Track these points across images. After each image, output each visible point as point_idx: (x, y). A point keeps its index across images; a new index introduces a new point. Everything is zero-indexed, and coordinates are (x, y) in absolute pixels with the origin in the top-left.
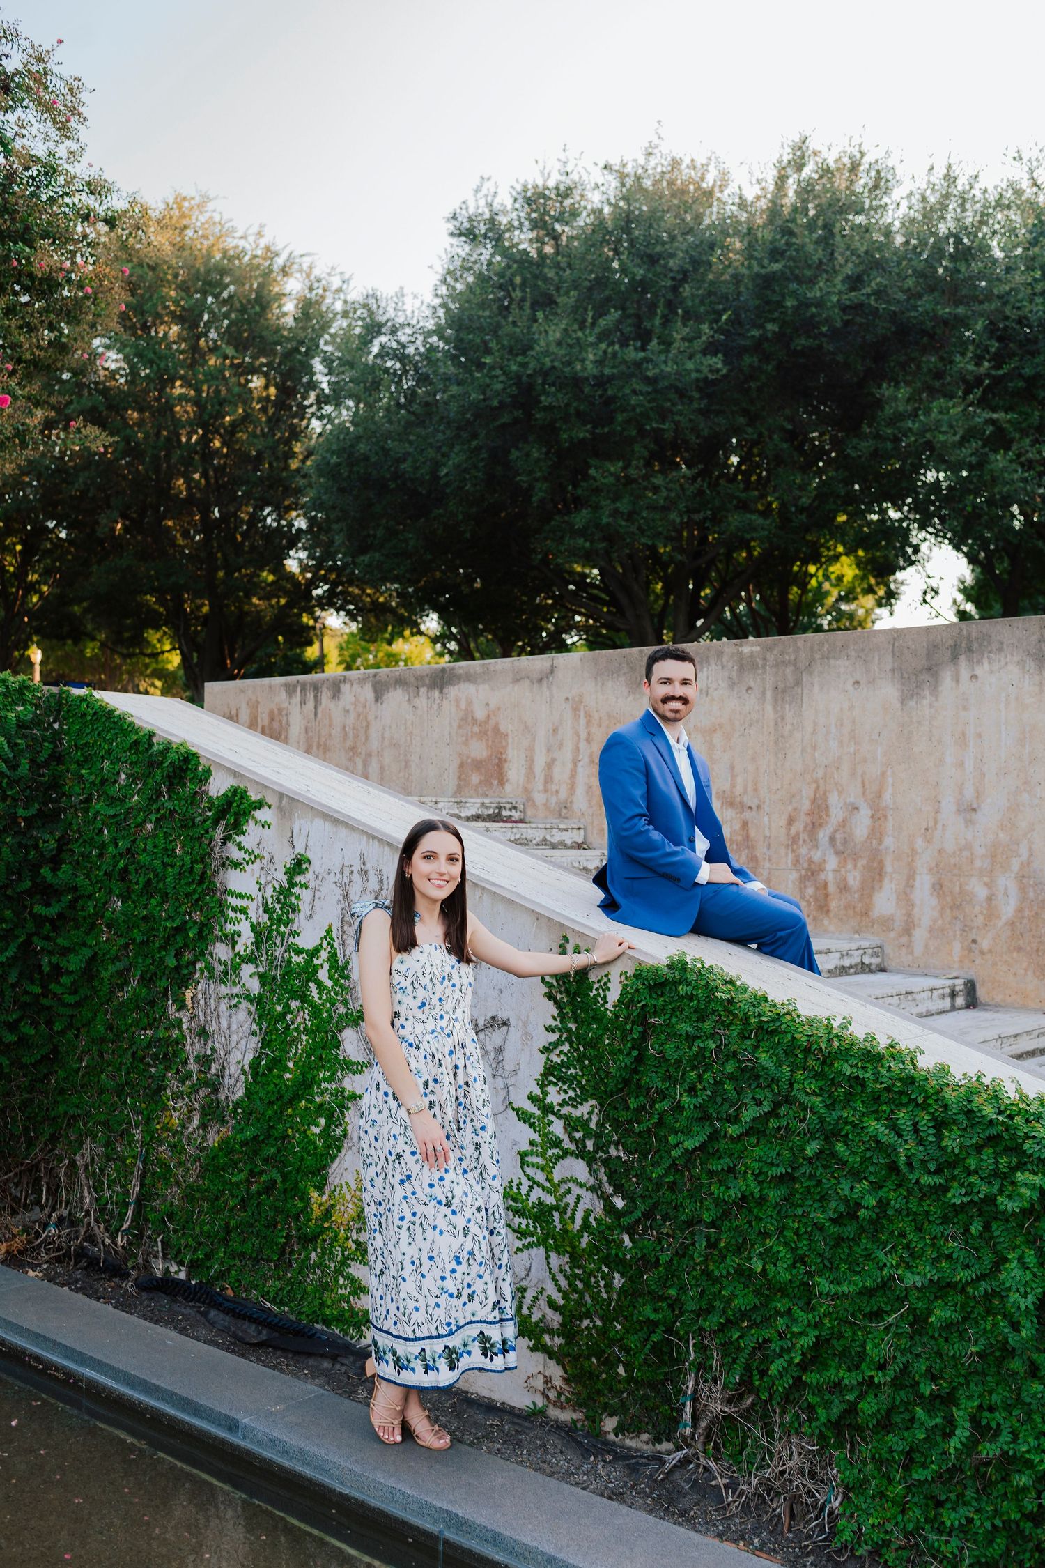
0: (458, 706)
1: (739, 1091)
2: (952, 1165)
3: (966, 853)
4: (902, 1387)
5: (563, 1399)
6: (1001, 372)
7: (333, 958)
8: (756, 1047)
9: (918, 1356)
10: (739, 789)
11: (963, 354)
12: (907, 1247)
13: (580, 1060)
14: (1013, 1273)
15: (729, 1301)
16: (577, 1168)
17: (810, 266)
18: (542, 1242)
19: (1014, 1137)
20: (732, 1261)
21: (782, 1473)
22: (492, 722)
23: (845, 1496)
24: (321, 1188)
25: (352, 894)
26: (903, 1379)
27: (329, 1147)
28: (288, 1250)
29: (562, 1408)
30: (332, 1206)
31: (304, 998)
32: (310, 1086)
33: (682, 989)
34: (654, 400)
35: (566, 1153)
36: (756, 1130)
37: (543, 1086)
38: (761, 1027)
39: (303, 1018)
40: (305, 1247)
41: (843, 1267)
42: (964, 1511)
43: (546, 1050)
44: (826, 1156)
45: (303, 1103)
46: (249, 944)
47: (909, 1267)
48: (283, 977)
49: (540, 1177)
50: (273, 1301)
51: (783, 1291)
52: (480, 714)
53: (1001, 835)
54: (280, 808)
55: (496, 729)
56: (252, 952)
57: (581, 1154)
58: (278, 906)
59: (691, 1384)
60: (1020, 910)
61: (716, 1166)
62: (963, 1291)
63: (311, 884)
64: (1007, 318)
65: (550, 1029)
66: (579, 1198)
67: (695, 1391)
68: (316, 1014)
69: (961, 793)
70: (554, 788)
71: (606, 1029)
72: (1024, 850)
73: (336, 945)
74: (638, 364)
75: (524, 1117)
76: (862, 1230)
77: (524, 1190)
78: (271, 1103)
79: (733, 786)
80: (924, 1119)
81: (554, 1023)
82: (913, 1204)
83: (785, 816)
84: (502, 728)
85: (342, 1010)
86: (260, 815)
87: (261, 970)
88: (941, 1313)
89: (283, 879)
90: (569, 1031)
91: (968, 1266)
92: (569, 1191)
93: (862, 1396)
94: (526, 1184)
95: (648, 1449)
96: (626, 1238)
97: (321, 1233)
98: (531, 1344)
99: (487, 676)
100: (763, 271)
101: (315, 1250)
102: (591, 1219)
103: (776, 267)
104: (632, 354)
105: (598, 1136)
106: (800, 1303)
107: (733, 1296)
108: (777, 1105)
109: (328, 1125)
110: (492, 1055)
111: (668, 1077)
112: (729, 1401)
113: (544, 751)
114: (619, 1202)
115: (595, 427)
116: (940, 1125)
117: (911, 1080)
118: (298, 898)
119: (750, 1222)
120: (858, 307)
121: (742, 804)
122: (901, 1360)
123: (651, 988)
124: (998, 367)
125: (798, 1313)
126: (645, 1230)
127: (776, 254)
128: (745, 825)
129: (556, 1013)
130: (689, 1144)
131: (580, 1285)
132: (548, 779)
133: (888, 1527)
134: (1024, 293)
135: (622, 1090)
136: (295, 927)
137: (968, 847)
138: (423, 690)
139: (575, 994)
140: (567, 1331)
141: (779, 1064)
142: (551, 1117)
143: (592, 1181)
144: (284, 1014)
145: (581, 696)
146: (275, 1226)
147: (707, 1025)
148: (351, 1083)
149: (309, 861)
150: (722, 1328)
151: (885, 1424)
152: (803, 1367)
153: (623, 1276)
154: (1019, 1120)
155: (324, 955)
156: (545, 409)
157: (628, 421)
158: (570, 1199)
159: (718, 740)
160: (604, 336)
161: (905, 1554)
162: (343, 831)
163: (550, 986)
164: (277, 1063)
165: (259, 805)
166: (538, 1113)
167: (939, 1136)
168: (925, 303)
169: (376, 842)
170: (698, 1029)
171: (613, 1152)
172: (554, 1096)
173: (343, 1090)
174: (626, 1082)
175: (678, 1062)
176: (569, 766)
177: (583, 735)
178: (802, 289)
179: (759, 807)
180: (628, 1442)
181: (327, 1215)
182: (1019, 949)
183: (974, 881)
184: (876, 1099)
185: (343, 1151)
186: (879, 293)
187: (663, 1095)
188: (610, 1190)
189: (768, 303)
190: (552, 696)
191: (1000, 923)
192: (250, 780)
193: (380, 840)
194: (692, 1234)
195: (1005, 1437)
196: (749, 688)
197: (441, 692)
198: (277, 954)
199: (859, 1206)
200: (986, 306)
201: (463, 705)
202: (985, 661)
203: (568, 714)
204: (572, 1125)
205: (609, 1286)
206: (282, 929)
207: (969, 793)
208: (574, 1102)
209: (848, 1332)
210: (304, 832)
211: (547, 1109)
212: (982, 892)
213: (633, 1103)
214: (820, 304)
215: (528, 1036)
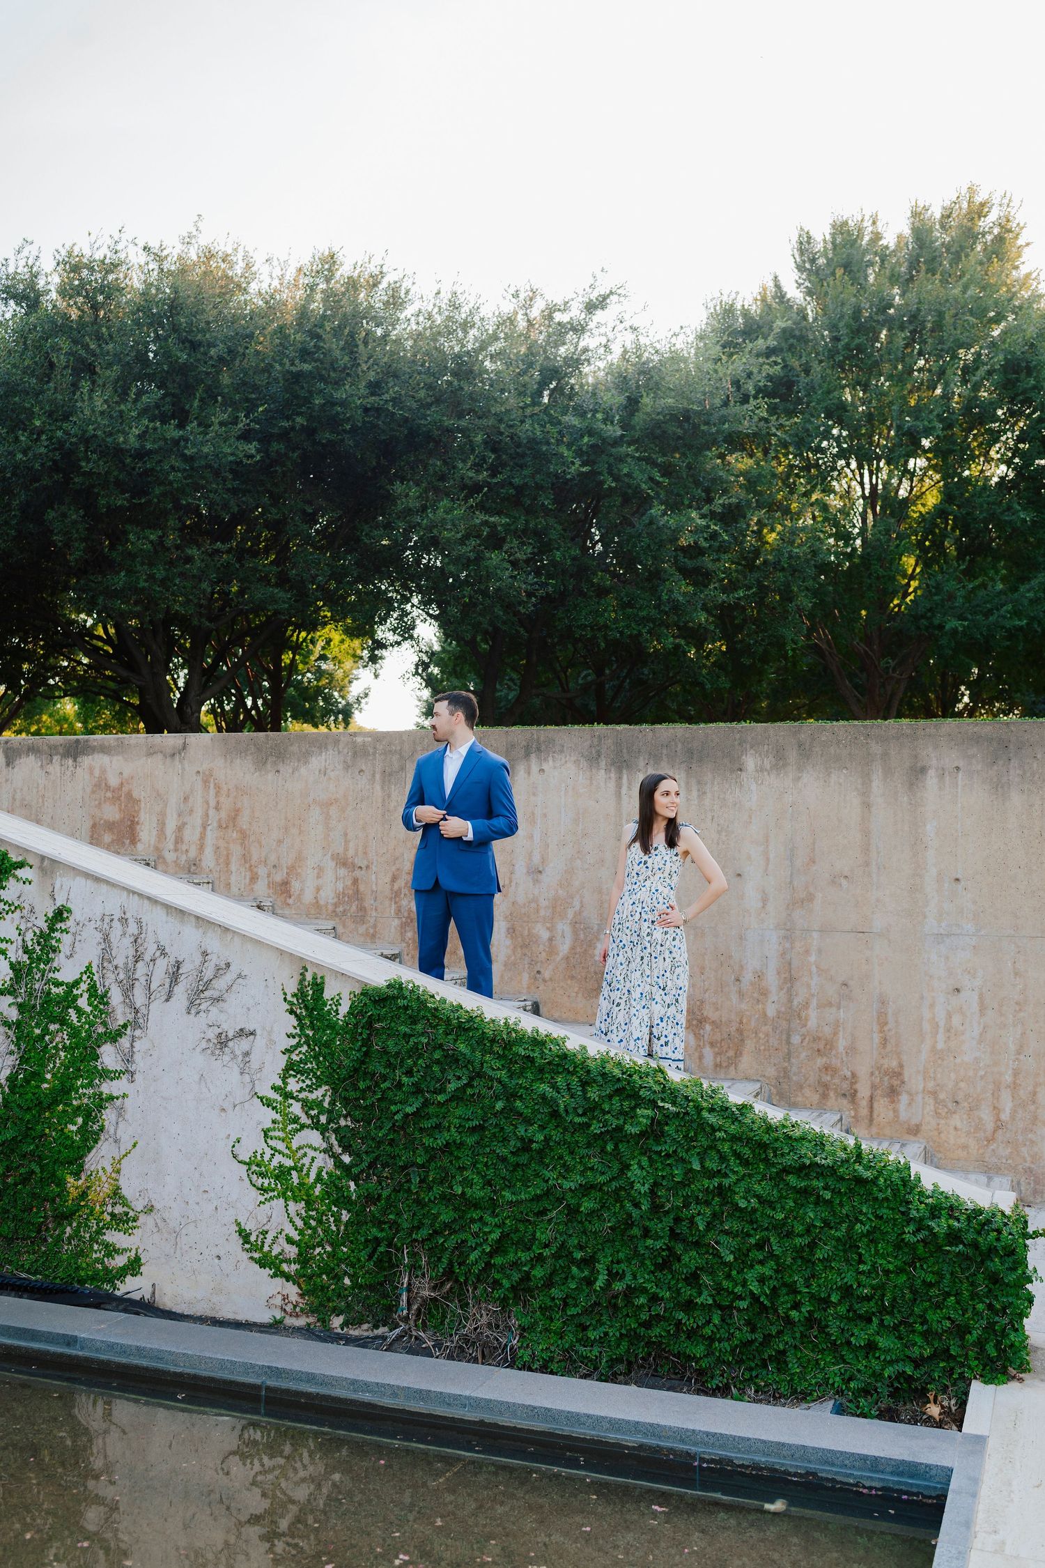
0: (91, 773)
1: (443, 1071)
2: (593, 1109)
3: (533, 905)
4: (560, 1257)
5: (298, 1309)
6: (495, 481)
7: (92, 989)
8: (456, 1040)
9: (570, 1236)
10: (351, 853)
11: (464, 461)
12: (564, 1165)
13: (316, 1057)
14: (635, 1172)
15: (436, 1217)
16: (314, 1137)
17: (335, 370)
18: (283, 1195)
19: (633, 1088)
20: (437, 1190)
21: (476, 1329)
22: (125, 789)
23: (521, 1335)
24: (77, 1175)
25: (112, 937)
26: (563, 1252)
27: (87, 1140)
28: (44, 1228)
29: (297, 1316)
30: (88, 1188)
31: (63, 1022)
32: (68, 1092)
33: (401, 1002)
34: (190, 477)
35: (303, 1127)
36: (457, 1097)
37: (284, 1079)
38: (460, 1027)
39: (63, 1038)
40: (60, 1224)
41: (519, 1184)
42: (602, 1329)
43: (287, 1051)
44: (509, 1111)
45: (61, 1107)
46: (8, 979)
47: (564, 1177)
48: (42, 1005)
49: (280, 1146)
50: (28, 1272)
51: (476, 1206)
52: (114, 781)
53: (560, 892)
54: (41, 869)
55: (129, 795)
56: (12, 986)
57: (316, 1125)
58: (38, 948)
59: (406, 1280)
60: (573, 948)
61: (427, 1124)
62: (601, 1189)
63: (72, 930)
64: (501, 434)
65: (289, 1036)
66: (313, 1159)
67: (409, 1284)
68: (75, 1033)
69: (530, 859)
70: (184, 847)
71: (338, 1034)
72: (577, 903)
73: (95, 978)
74: (176, 442)
75: (268, 1103)
76: (532, 1158)
77: (267, 1157)
78: (29, 1109)
79: (346, 849)
80: (575, 1081)
81: (294, 1032)
82: (568, 1137)
83: (389, 875)
84: (135, 794)
85: (101, 1030)
86: (20, 873)
87: (19, 1000)
88: (587, 1205)
89: (45, 927)
90: (307, 1036)
91: (603, 1173)
92: (305, 1155)
93: (533, 1267)
94: (268, 1152)
95: (370, 1334)
96: (352, 1184)
97: (78, 1210)
98: (271, 1273)
99: (121, 749)
100: (293, 369)
101: (71, 1225)
102: (324, 1173)
103: (306, 367)
104: (172, 432)
105: (330, 1112)
106: (489, 1212)
107: (439, 1214)
108: (472, 1079)
109: (85, 1123)
110: (240, 1058)
111: (389, 1065)
112: (434, 1288)
113: (175, 816)
114: (346, 1159)
115: (133, 497)
116: (584, 1084)
117: (564, 1056)
118: (58, 941)
119: (451, 1162)
120: (378, 410)
121: (353, 865)
122: (560, 1239)
123: (375, 1002)
124: (493, 475)
125: (488, 1219)
126: (368, 1177)
127: (305, 354)
128: (355, 881)
129: (296, 1023)
130: (409, 1110)
131: (313, 1223)
132: (179, 840)
133: (552, 1348)
134: (516, 414)
135: (351, 1077)
136: (55, 964)
137: (535, 900)
138: (56, 758)
139: (313, 1009)
140: (303, 1259)
141: (473, 1051)
142: (291, 1101)
143: (325, 1145)
144: (42, 1037)
145: (211, 770)
146: (31, 1210)
147: (419, 1027)
148: (107, 1088)
149: (69, 911)
150: (430, 1238)
151: (549, 1283)
152: (491, 1255)
153: (349, 1211)
154: (636, 1077)
155: (84, 986)
156: (85, 474)
157: (164, 494)
158: (306, 1161)
159: (333, 811)
160: (144, 412)
161: (563, 1364)
162: (104, 888)
163: (291, 1004)
164: (37, 1076)
165: (21, 865)
166: (280, 1099)
167: (584, 1091)
168: (433, 414)
169: (136, 897)
170: (412, 1029)
171: (343, 1122)
172: (293, 1085)
173: (101, 1093)
174: (356, 1070)
175: (398, 1054)
176: (199, 830)
177: (212, 803)
178: (329, 389)
179: (367, 867)
180: (351, 1332)
181: (84, 1195)
182: (572, 977)
183: (539, 926)
184: (541, 1070)
185: (100, 1143)
186: (396, 401)
187: (384, 1078)
188: (340, 1150)
189: (297, 397)
190: (183, 769)
191: (558, 959)
192: (10, 844)
193: (140, 895)
194: (408, 1174)
195: (628, 1277)
196: (361, 771)
197: (75, 761)
198: (37, 986)
199: (531, 1141)
200: (484, 422)
201: (97, 773)
202: (550, 759)
203: (199, 785)
204: (307, 1105)
205: (338, 1221)
206: (42, 966)
207: (536, 859)
208: (311, 1089)
209: (521, 1227)
210: (66, 888)
211: (288, 1096)
212: (545, 935)
213: (362, 1085)
214: (343, 403)
215: (272, 1042)
